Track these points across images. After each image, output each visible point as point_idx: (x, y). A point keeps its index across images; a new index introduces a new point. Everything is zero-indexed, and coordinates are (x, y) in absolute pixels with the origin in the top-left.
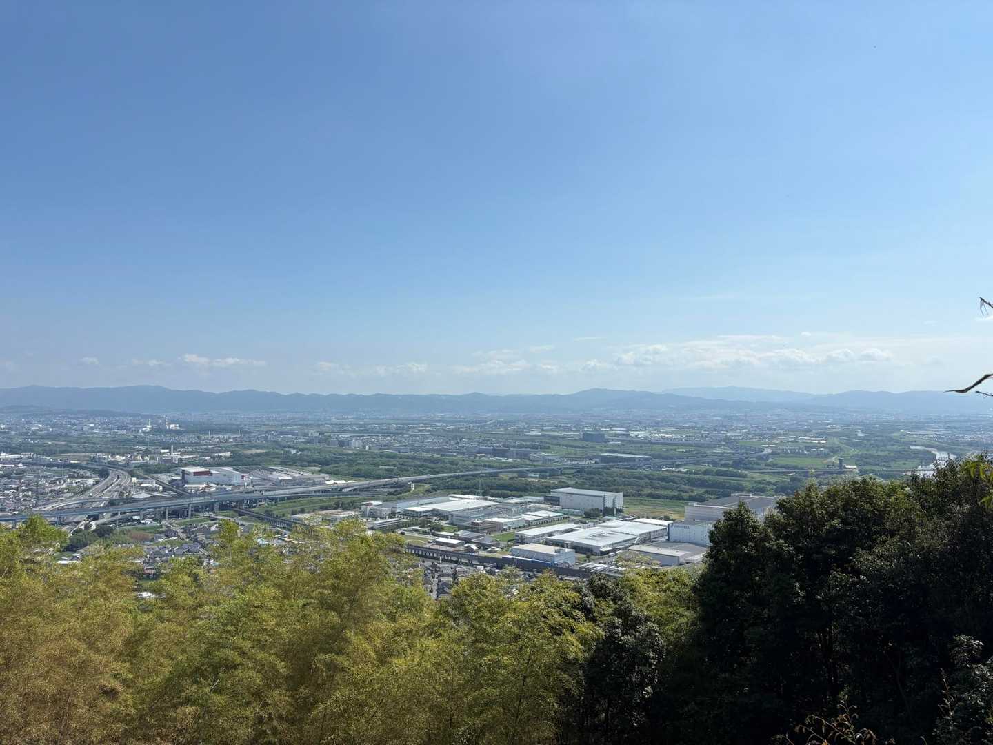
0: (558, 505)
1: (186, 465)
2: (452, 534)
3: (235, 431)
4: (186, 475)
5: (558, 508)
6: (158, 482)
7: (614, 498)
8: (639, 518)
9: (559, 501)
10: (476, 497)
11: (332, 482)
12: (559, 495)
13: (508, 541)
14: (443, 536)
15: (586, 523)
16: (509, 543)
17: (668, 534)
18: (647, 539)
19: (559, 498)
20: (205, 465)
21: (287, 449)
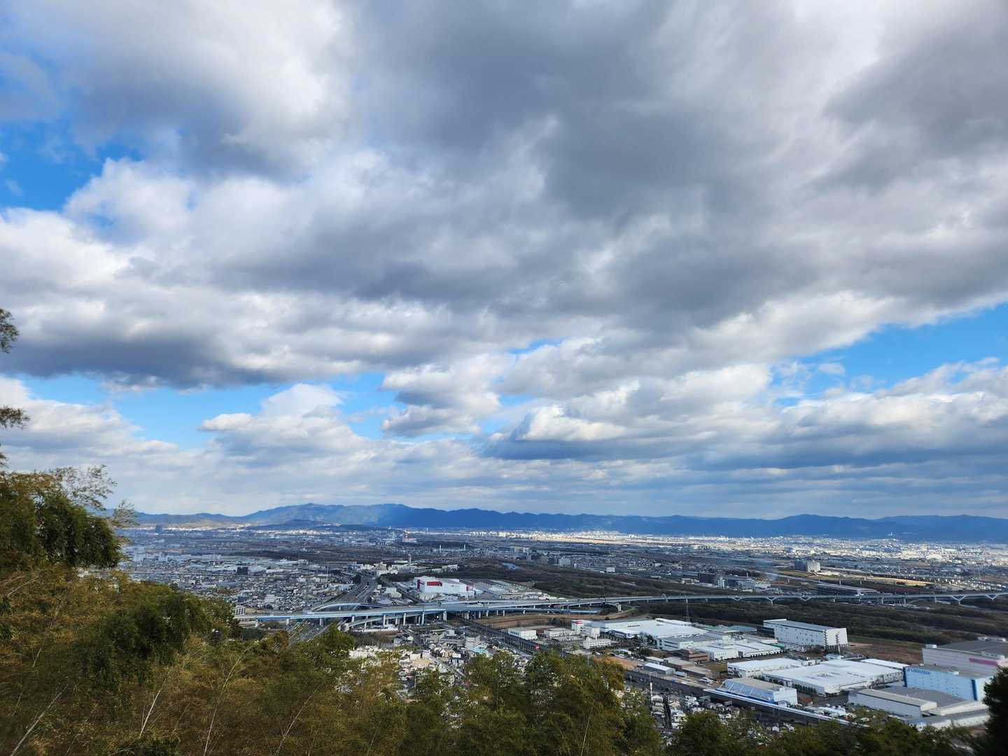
0: (773, 637)
1: (421, 575)
2: (662, 660)
3: (461, 546)
4: (421, 585)
5: (774, 641)
6: (399, 590)
7: (837, 636)
8: (868, 658)
9: (773, 633)
10: (685, 623)
11: (544, 598)
12: (774, 627)
13: (721, 672)
14: (652, 662)
15: (806, 660)
16: (722, 674)
17: (905, 679)
18: (880, 685)
19: (773, 629)
20: (437, 575)
21: (504, 564)
